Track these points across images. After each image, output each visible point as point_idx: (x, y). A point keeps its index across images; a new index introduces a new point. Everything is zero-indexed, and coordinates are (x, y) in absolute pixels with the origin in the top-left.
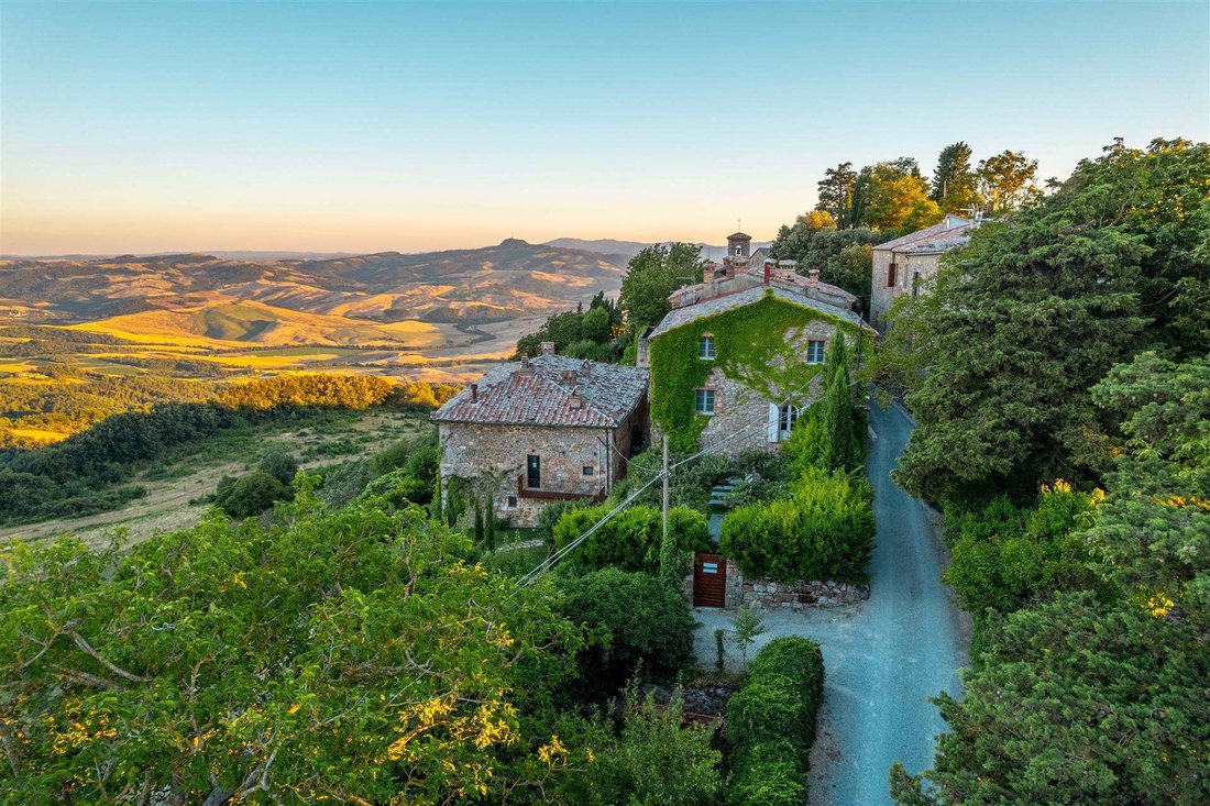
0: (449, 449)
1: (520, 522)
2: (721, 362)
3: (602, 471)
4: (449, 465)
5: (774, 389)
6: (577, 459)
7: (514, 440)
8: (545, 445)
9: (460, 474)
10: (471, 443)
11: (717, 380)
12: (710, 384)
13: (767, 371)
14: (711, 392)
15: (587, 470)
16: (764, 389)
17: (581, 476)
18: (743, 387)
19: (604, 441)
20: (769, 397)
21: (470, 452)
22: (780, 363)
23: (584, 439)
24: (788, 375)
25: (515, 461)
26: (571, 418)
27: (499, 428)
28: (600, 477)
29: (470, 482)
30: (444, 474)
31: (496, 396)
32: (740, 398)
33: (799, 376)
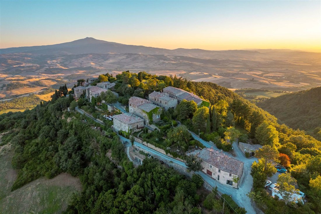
0: (130, 127)
2: (153, 113)
5: (157, 114)
6: (141, 124)
7: (136, 124)
8: (138, 124)
11: (154, 115)
19: (143, 122)
20: (157, 115)
21: (132, 126)
25: (135, 126)
26: (140, 121)
27: (134, 123)
28: (143, 125)
29: (132, 129)
30: (129, 129)
31: (131, 120)
32: (155, 115)
33: (159, 113)
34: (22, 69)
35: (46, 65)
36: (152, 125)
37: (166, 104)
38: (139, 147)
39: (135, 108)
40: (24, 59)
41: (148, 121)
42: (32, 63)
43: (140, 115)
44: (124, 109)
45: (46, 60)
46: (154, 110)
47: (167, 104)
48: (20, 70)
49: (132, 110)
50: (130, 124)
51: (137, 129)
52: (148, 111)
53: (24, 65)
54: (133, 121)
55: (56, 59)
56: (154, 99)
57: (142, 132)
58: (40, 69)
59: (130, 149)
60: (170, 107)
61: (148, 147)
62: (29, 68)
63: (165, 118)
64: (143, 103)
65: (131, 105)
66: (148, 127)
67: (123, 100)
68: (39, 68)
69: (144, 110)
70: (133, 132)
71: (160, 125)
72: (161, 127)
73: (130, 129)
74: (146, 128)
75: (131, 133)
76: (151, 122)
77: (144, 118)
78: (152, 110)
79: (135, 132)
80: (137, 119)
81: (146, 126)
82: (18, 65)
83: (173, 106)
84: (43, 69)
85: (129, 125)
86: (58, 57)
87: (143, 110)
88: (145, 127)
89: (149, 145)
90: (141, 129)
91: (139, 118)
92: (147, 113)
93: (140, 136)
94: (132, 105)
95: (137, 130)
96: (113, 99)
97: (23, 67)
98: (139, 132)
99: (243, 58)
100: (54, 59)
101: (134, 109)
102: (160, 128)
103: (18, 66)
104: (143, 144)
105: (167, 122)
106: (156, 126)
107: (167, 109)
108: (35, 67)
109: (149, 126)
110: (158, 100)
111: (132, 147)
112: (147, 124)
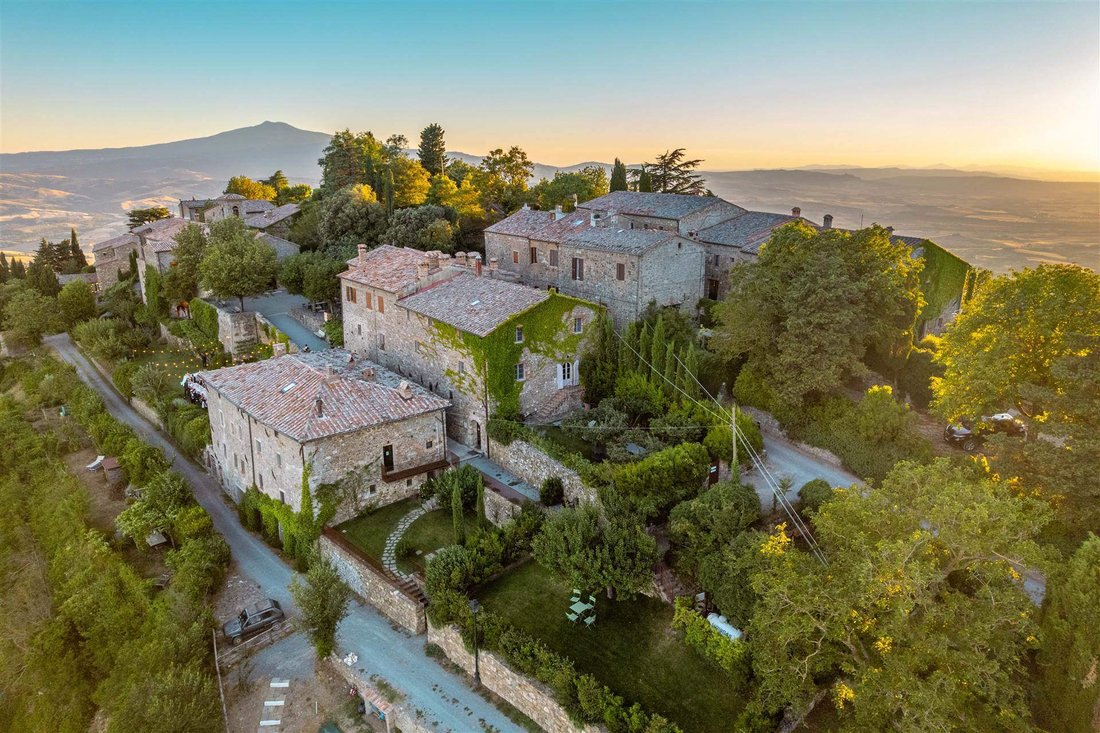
0: (316, 464)
1: (381, 504)
2: (527, 344)
3: (440, 442)
4: (316, 477)
5: (559, 354)
6: (422, 438)
7: (372, 437)
8: (397, 435)
9: (327, 482)
10: (335, 452)
11: (529, 358)
12: (522, 360)
13: (554, 343)
14: (521, 366)
15: (430, 445)
16: (553, 356)
17: (426, 450)
18: (542, 357)
19: (440, 418)
20: (556, 360)
21: (336, 459)
22: (561, 337)
23: (425, 421)
24: (566, 343)
25: (373, 456)
26: (415, 408)
27: (359, 432)
28: (438, 447)
29: (336, 485)
30: (313, 486)
31: (331, 406)
32: (540, 365)
33: (571, 343)
34: (28, 230)
35: (116, 215)
36: (514, 445)
37: (621, 276)
38: (383, 687)
39: (381, 310)
40: (37, 193)
41: (477, 414)
42: (63, 209)
43: (420, 362)
44: (321, 333)
45: (116, 198)
46: (531, 315)
47: (627, 279)
48: (21, 232)
49: (365, 329)
50: (319, 440)
51: (388, 479)
52: (483, 325)
53: (34, 214)
54: (349, 411)
55: (153, 196)
56: (525, 257)
57: (431, 504)
58: (92, 229)
59: (288, 712)
60: (653, 303)
61: (487, 695)
62: (52, 226)
63: (633, 382)
64: (438, 276)
65: (352, 297)
66: (480, 466)
67: (308, 272)
68: (91, 226)
69: (452, 321)
70: (344, 514)
71: (596, 452)
72: (605, 469)
73: (322, 487)
74: (467, 471)
75: (327, 515)
76: (509, 424)
77: (447, 386)
78: (518, 319)
79: (371, 512)
80: (390, 394)
81: (461, 453)
82: (11, 215)
83: (678, 297)
84: (104, 229)
85: (307, 449)
86: (159, 187)
87: (439, 324)
88: (456, 462)
89: (492, 668)
90: (424, 476)
91: (404, 384)
92: (470, 340)
93: (408, 556)
94: (361, 296)
95: (390, 493)
96: (245, 261)
97: (31, 222)
98: (403, 506)
99: (805, 197)
100: (149, 196)
101: (375, 325)
102: (599, 483)
103: (13, 217)
104: (435, 652)
105: (655, 425)
106: (559, 458)
107: (628, 314)
108: (75, 221)
109: (488, 457)
110: (554, 254)
111: (315, 679)
112: (470, 438)
